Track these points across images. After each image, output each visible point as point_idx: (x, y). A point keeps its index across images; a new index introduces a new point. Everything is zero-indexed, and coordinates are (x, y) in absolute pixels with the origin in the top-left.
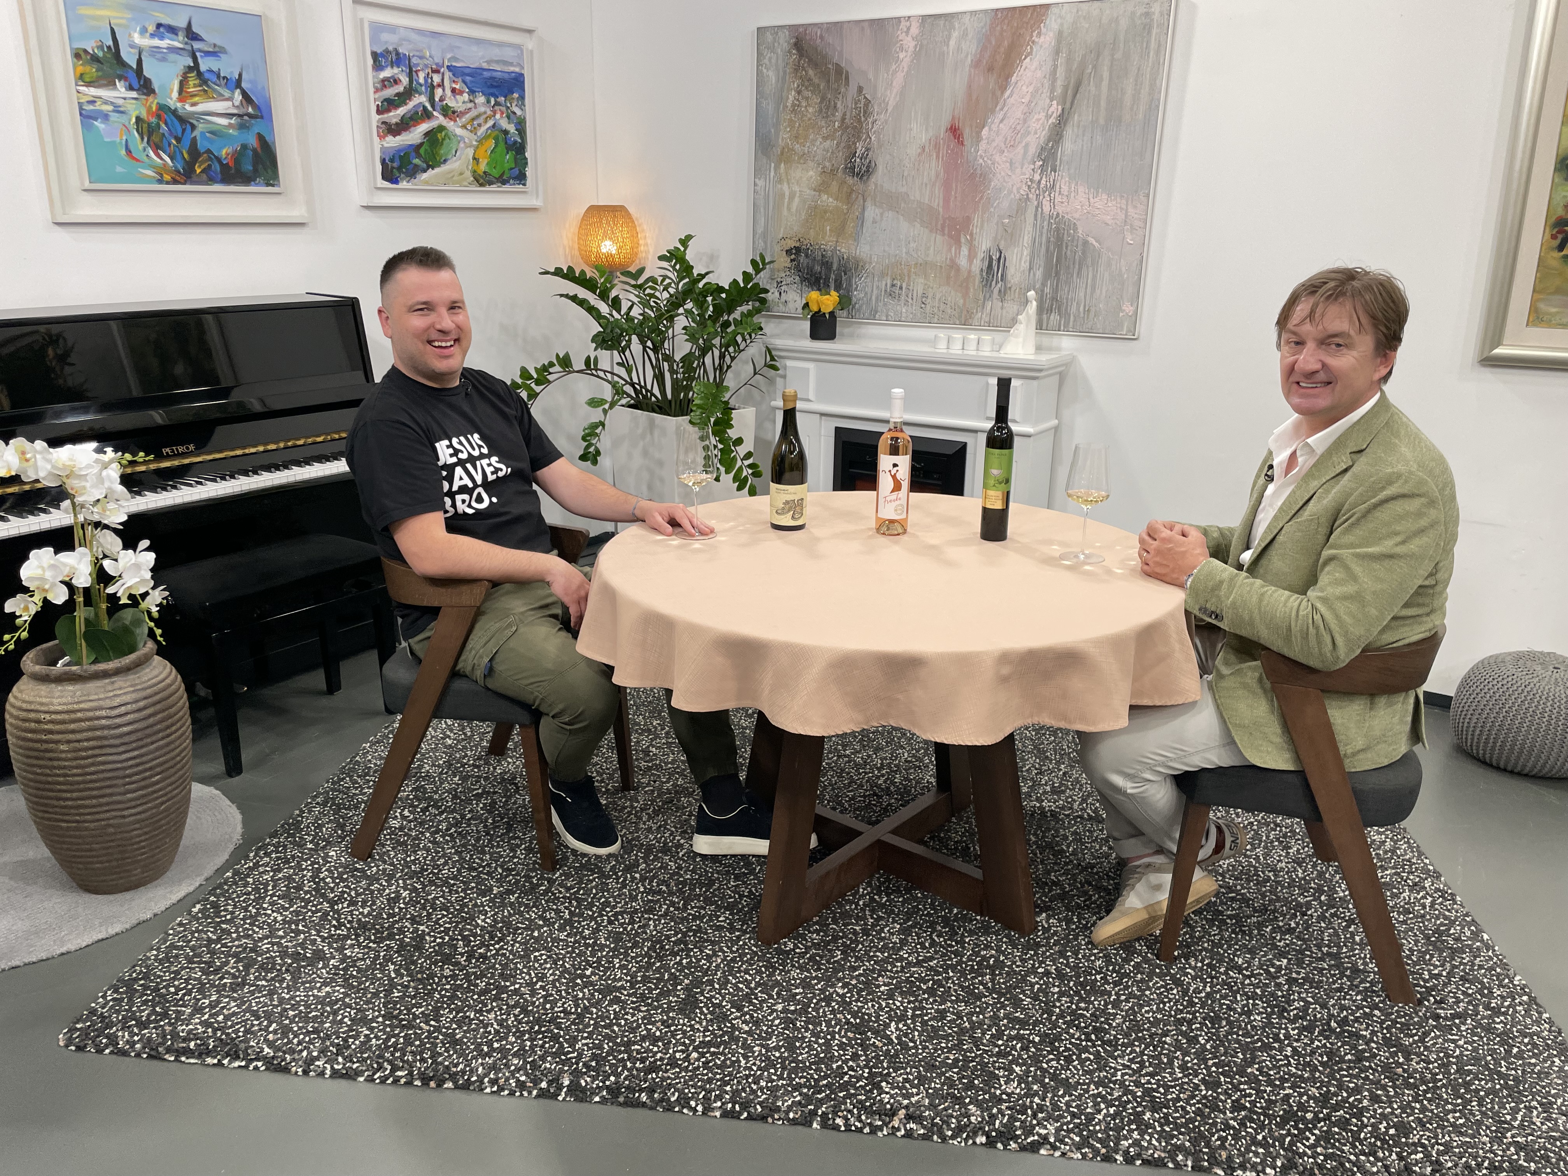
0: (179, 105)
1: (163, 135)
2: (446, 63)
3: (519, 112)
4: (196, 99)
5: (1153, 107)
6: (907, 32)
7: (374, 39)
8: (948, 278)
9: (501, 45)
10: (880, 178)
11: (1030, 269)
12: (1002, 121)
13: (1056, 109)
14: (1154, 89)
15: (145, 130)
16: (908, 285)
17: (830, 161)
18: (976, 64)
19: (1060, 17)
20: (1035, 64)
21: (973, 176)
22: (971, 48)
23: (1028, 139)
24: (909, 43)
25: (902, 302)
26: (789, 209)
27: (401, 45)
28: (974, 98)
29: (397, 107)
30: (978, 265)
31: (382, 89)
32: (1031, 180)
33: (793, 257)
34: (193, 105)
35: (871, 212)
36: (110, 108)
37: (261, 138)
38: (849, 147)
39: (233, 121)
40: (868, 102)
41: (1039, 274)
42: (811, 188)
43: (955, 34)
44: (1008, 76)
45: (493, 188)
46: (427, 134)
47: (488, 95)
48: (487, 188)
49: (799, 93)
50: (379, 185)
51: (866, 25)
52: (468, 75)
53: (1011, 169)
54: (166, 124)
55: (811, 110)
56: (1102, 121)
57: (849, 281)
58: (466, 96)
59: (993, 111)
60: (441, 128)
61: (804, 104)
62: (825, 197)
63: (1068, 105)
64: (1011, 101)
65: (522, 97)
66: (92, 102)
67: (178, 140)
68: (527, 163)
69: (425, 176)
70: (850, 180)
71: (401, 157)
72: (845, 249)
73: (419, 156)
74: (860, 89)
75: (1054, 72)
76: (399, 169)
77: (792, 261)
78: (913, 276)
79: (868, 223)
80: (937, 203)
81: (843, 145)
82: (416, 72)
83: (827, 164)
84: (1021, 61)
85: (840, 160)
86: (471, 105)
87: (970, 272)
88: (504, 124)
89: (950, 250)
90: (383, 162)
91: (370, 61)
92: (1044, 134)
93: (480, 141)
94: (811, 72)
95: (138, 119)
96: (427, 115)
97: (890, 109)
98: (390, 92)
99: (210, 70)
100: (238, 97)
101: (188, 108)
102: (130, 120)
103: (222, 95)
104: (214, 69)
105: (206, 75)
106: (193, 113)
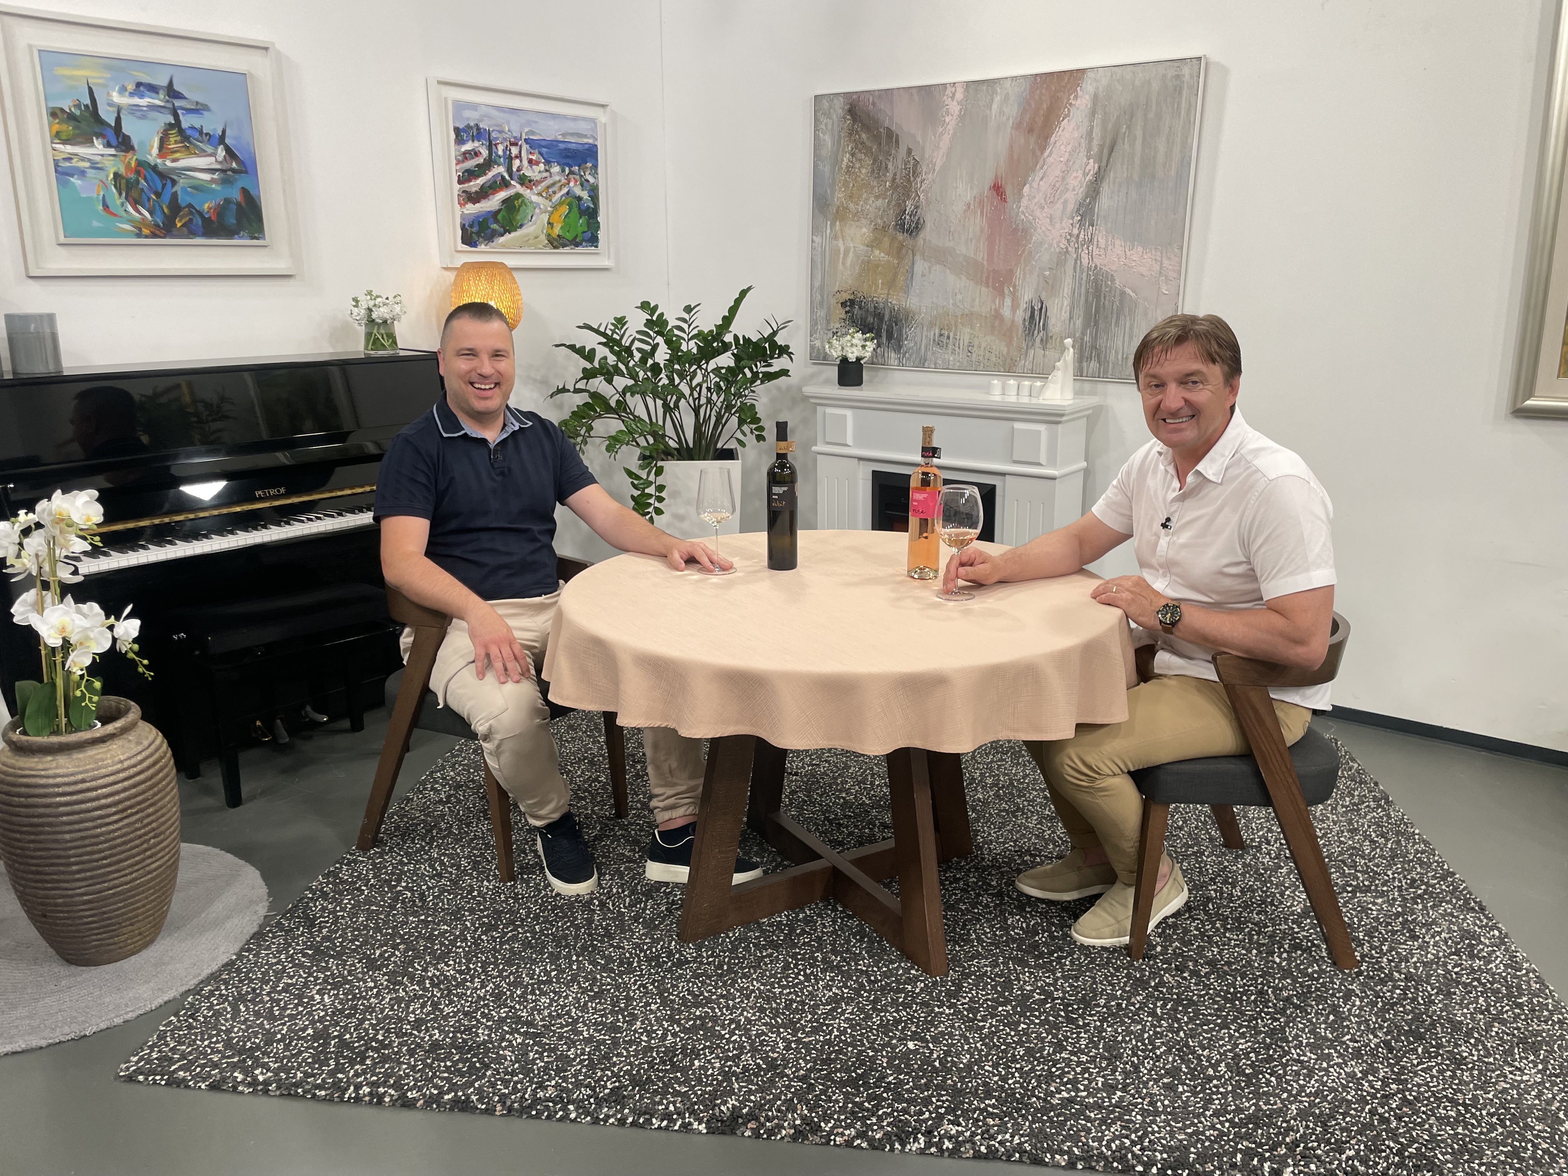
0: (159, 161)
1: (142, 190)
2: (524, 137)
3: (591, 180)
4: (177, 155)
5: (1185, 164)
6: (953, 97)
7: (457, 115)
8: (993, 327)
9: (575, 119)
10: (928, 234)
11: (1070, 318)
12: (1042, 179)
13: (1092, 166)
14: (1185, 147)
15: (123, 186)
16: (955, 335)
17: (882, 218)
18: (1018, 126)
19: (1096, 80)
20: (1073, 125)
21: (1015, 231)
22: (1012, 111)
23: (1067, 195)
24: (954, 108)
25: (950, 351)
26: (844, 264)
27: (482, 121)
28: (1015, 157)
29: (479, 176)
30: (1021, 315)
31: (463, 162)
32: (1070, 234)
33: (848, 309)
34: (175, 160)
35: (920, 266)
36: (87, 164)
37: (245, 192)
38: (899, 205)
39: (215, 176)
40: (917, 163)
41: (1079, 321)
42: (864, 244)
43: (997, 99)
44: (1048, 136)
45: (567, 250)
46: (505, 201)
48: (561, 250)
49: (853, 155)
50: (459, 249)
51: (914, 91)
52: (544, 147)
53: (1051, 224)
54: (146, 180)
55: (864, 171)
56: (1136, 178)
57: (900, 330)
58: (542, 167)
59: (1033, 170)
60: (518, 196)
61: (857, 165)
62: (877, 252)
63: (1104, 164)
64: (1050, 160)
65: (595, 166)
66: (69, 159)
67: (158, 195)
68: (598, 227)
69: (502, 240)
70: (900, 237)
71: (480, 223)
72: (896, 300)
73: (496, 221)
74: (909, 151)
75: (1090, 133)
76: (478, 234)
77: (847, 312)
78: (960, 326)
79: (917, 277)
80: (982, 256)
81: (894, 203)
82: (496, 145)
83: (879, 221)
84: (1059, 123)
85: (891, 217)
86: (547, 174)
87: (1013, 321)
88: (578, 191)
89: (994, 301)
90: (463, 227)
91: (453, 136)
92: (1081, 191)
93: (555, 207)
94: (864, 136)
95: (116, 175)
96: (505, 184)
97: (937, 169)
98: (471, 164)
99: (193, 128)
100: (221, 152)
101: (169, 164)
102: (107, 177)
103: (205, 151)
104: (198, 126)
105: (189, 132)
106: (174, 169)
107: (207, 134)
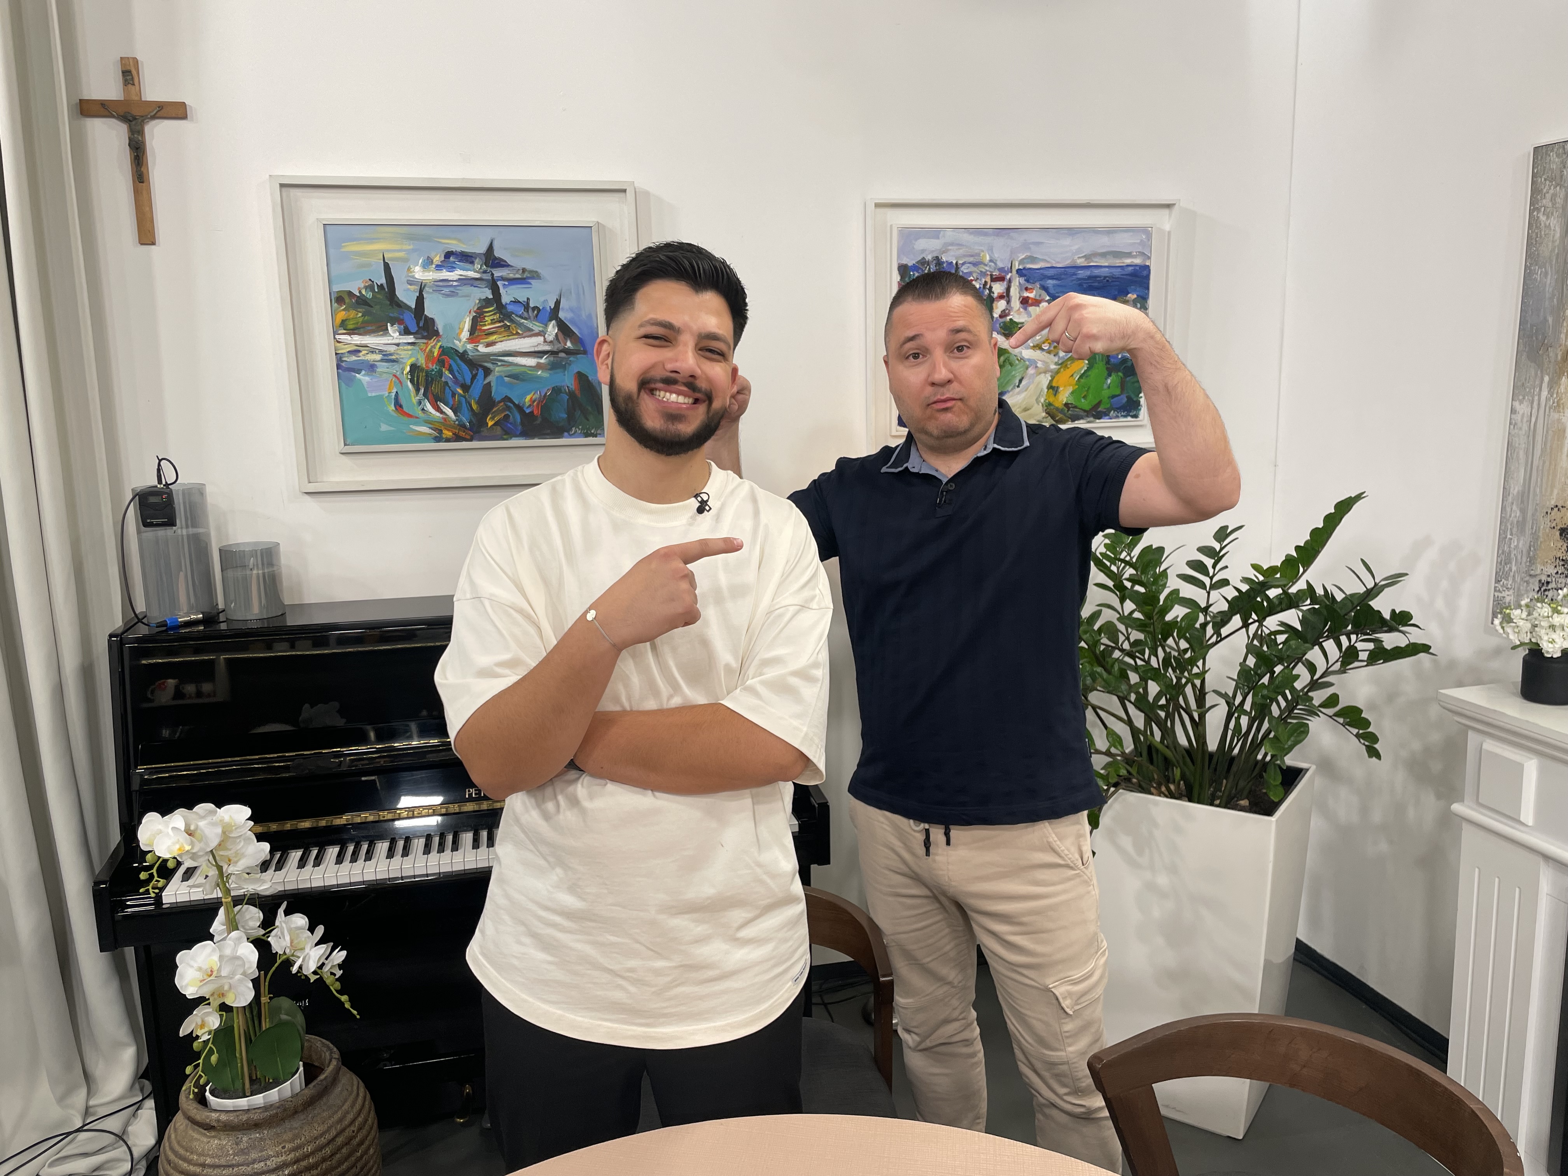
0: (469, 347)
1: (446, 383)
2: (1017, 267)
4: (494, 338)
7: (905, 247)
9: (1112, 231)
15: (422, 379)
27: (946, 252)
34: (488, 345)
37: (581, 377)
54: (451, 371)
67: (466, 388)
93: (1063, 364)
95: (414, 367)
99: (516, 302)
100: (552, 329)
101: (482, 349)
102: (403, 369)
103: (530, 330)
104: (522, 299)
105: (510, 308)
106: (488, 355)
107: (534, 308)
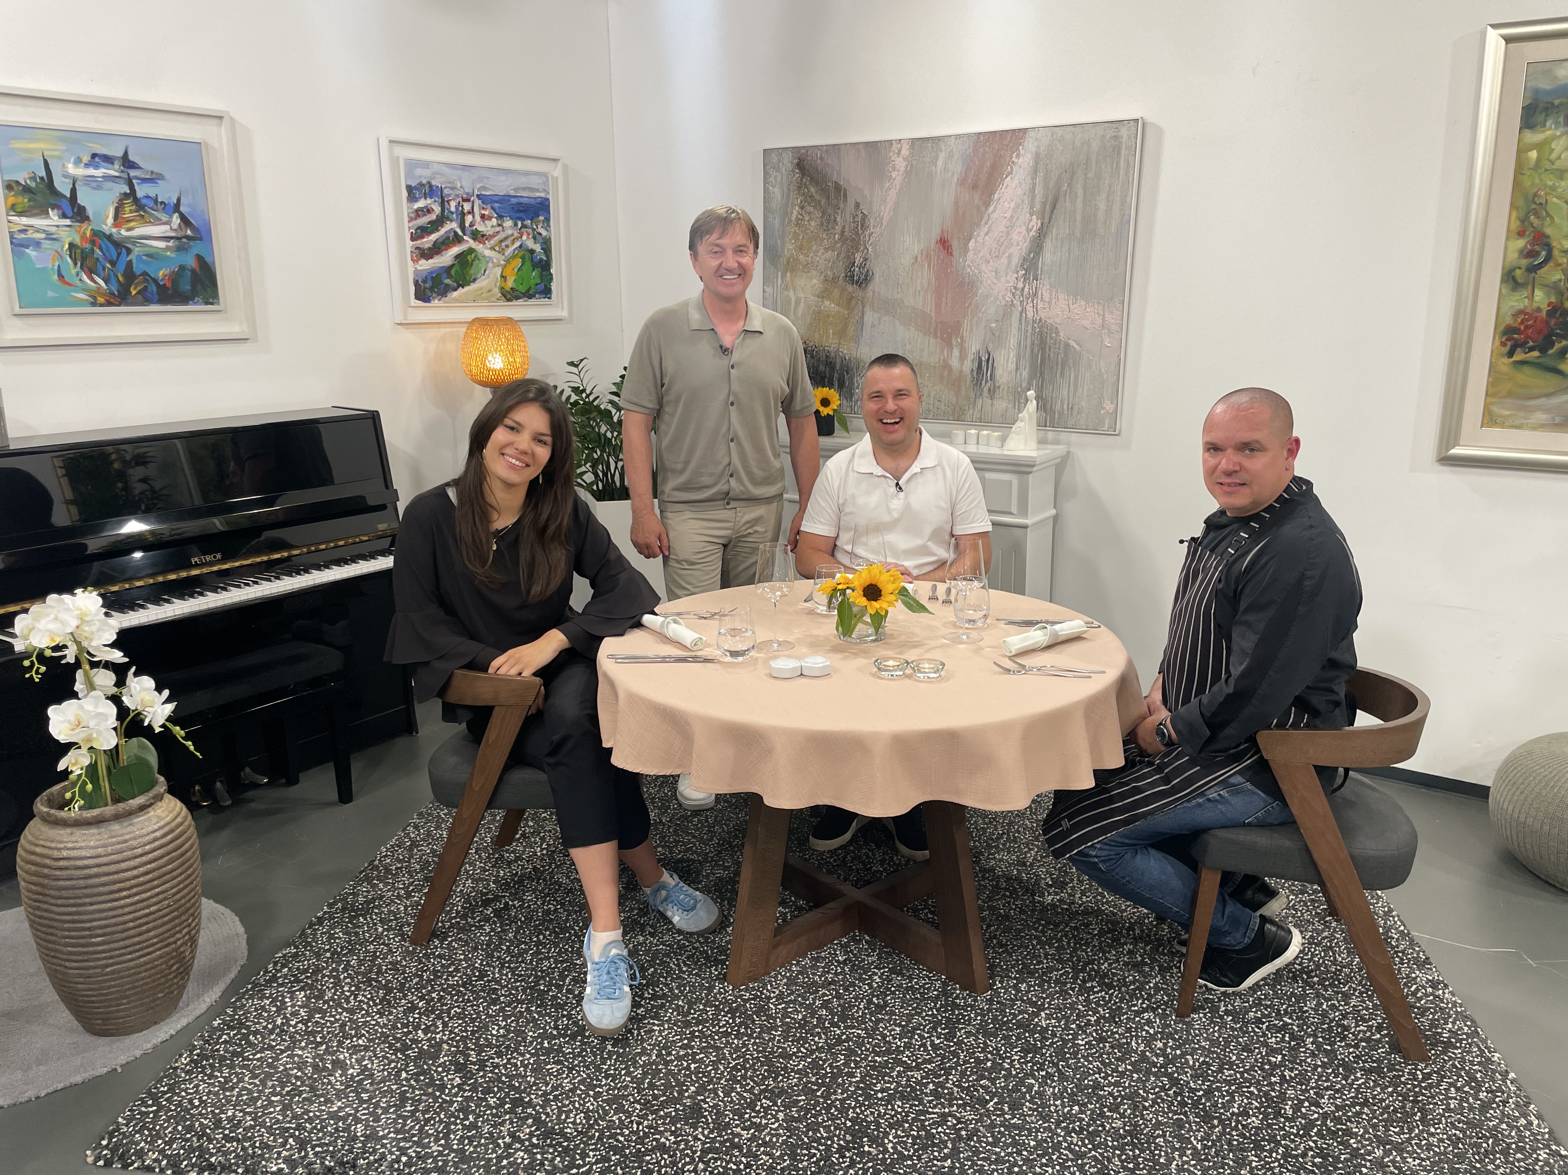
0: (114, 230)
1: (98, 259)
2: (476, 193)
3: (544, 233)
4: (132, 224)
5: (1124, 222)
6: (899, 153)
7: (409, 174)
8: (942, 377)
9: (527, 173)
10: (877, 286)
11: (1017, 369)
12: (986, 234)
13: (1036, 223)
14: (1124, 209)
15: (78, 255)
17: (832, 270)
18: (962, 182)
19: (1036, 139)
20: (1016, 182)
21: (962, 284)
22: (957, 168)
23: (1012, 250)
24: (900, 163)
26: (795, 315)
27: (434, 178)
28: (961, 213)
29: (430, 234)
30: (968, 365)
31: (415, 219)
32: (1015, 288)
34: (129, 230)
35: (870, 317)
36: (43, 236)
37: (199, 258)
38: (848, 257)
39: (170, 244)
40: (864, 217)
41: (1025, 374)
42: (814, 295)
43: (942, 156)
44: (992, 193)
45: (520, 302)
46: (457, 257)
47: (515, 220)
48: (514, 303)
49: (802, 208)
50: (412, 304)
51: (861, 147)
53: (996, 278)
54: (101, 249)
55: (813, 223)
56: (1078, 234)
57: (852, 378)
58: (494, 221)
59: (978, 225)
60: (471, 251)
61: (807, 218)
62: (827, 303)
63: (1046, 220)
64: (994, 216)
65: (548, 220)
66: (23, 231)
67: (113, 264)
68: (551, 279)
69: (455, 294)
70: (850, 288)
71: (433, 279)
72: (847, 350)
73: (450, 276)
74: (857, 205)
75: (1032, 190)
76: (431, 289)
79: (868, 327)
80: (930, 309)
81: (843, 255)
82: (448, 202)
83: (829, 272)
84: (1003, 180)
85: (840, 269)
86: (499, 229)
87: (961, 371)
88: (531, 244)
89: (942, 352)
90: (416, 283)
91: (405, 194)
92: (1025, 246)
93: (508, 261)
94: (812, 190)
95: (71, 245)
96: (458, 240)
97: (885, 222)
98: (423, 221)
99: (148, 197)
100: (176, 220)
101: (124, 233)
102: (63, 247)
103: (160, 220)
104: (153, 195)
105: (144, 201)
106: (129, 238)
107: (162, 203)
